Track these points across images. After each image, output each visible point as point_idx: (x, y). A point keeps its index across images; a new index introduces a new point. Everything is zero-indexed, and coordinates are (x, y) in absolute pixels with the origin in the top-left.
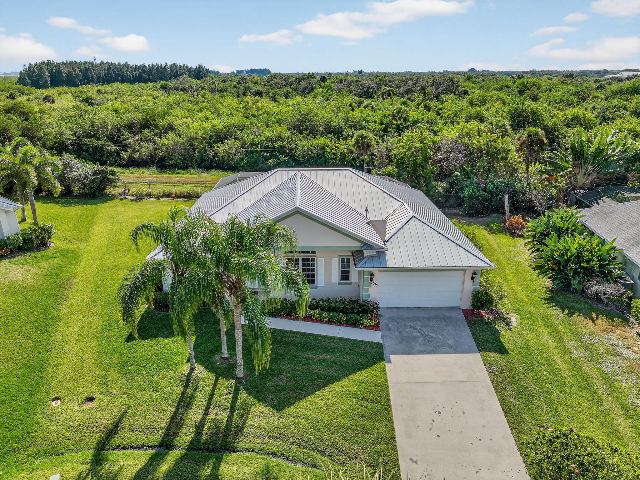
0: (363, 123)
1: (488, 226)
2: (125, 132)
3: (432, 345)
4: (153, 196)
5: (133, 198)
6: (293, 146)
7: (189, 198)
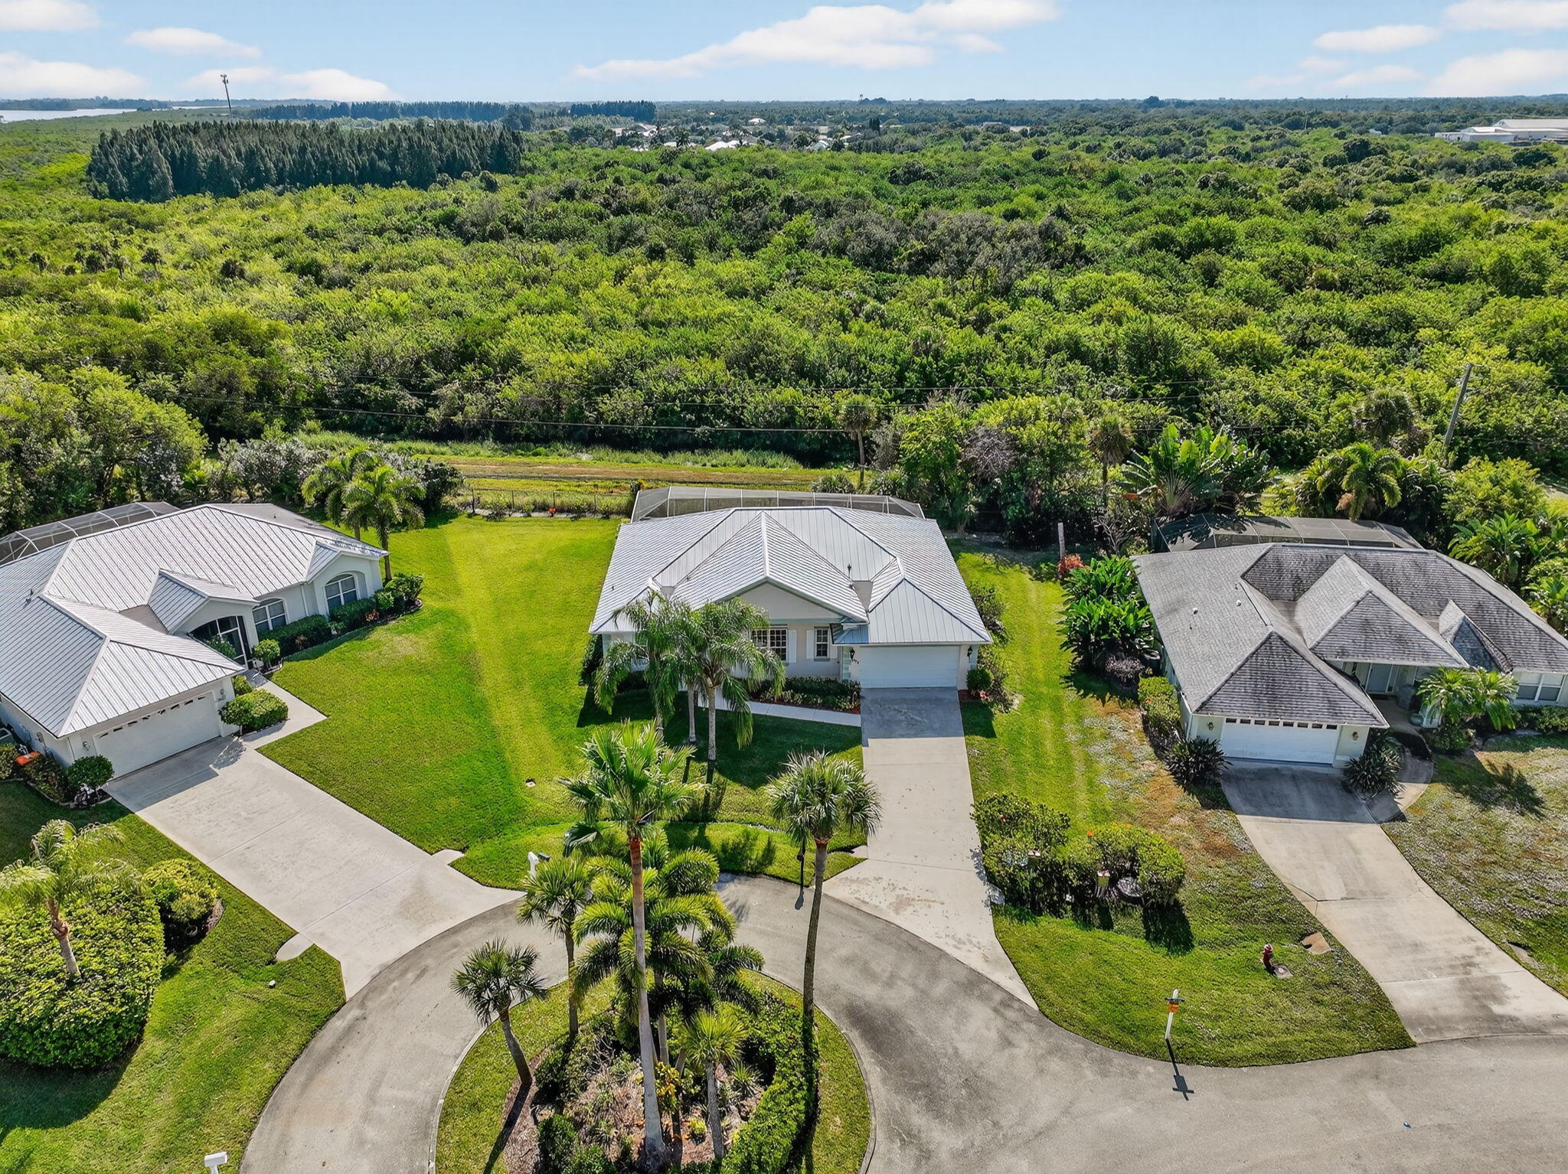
0: (863, 359)
1: (1036, 566)
2: (429, 369)
3: (916, 730)
4: (519, 509)
5: (487, 513)
6: (737, 402)
7: (577, 512)
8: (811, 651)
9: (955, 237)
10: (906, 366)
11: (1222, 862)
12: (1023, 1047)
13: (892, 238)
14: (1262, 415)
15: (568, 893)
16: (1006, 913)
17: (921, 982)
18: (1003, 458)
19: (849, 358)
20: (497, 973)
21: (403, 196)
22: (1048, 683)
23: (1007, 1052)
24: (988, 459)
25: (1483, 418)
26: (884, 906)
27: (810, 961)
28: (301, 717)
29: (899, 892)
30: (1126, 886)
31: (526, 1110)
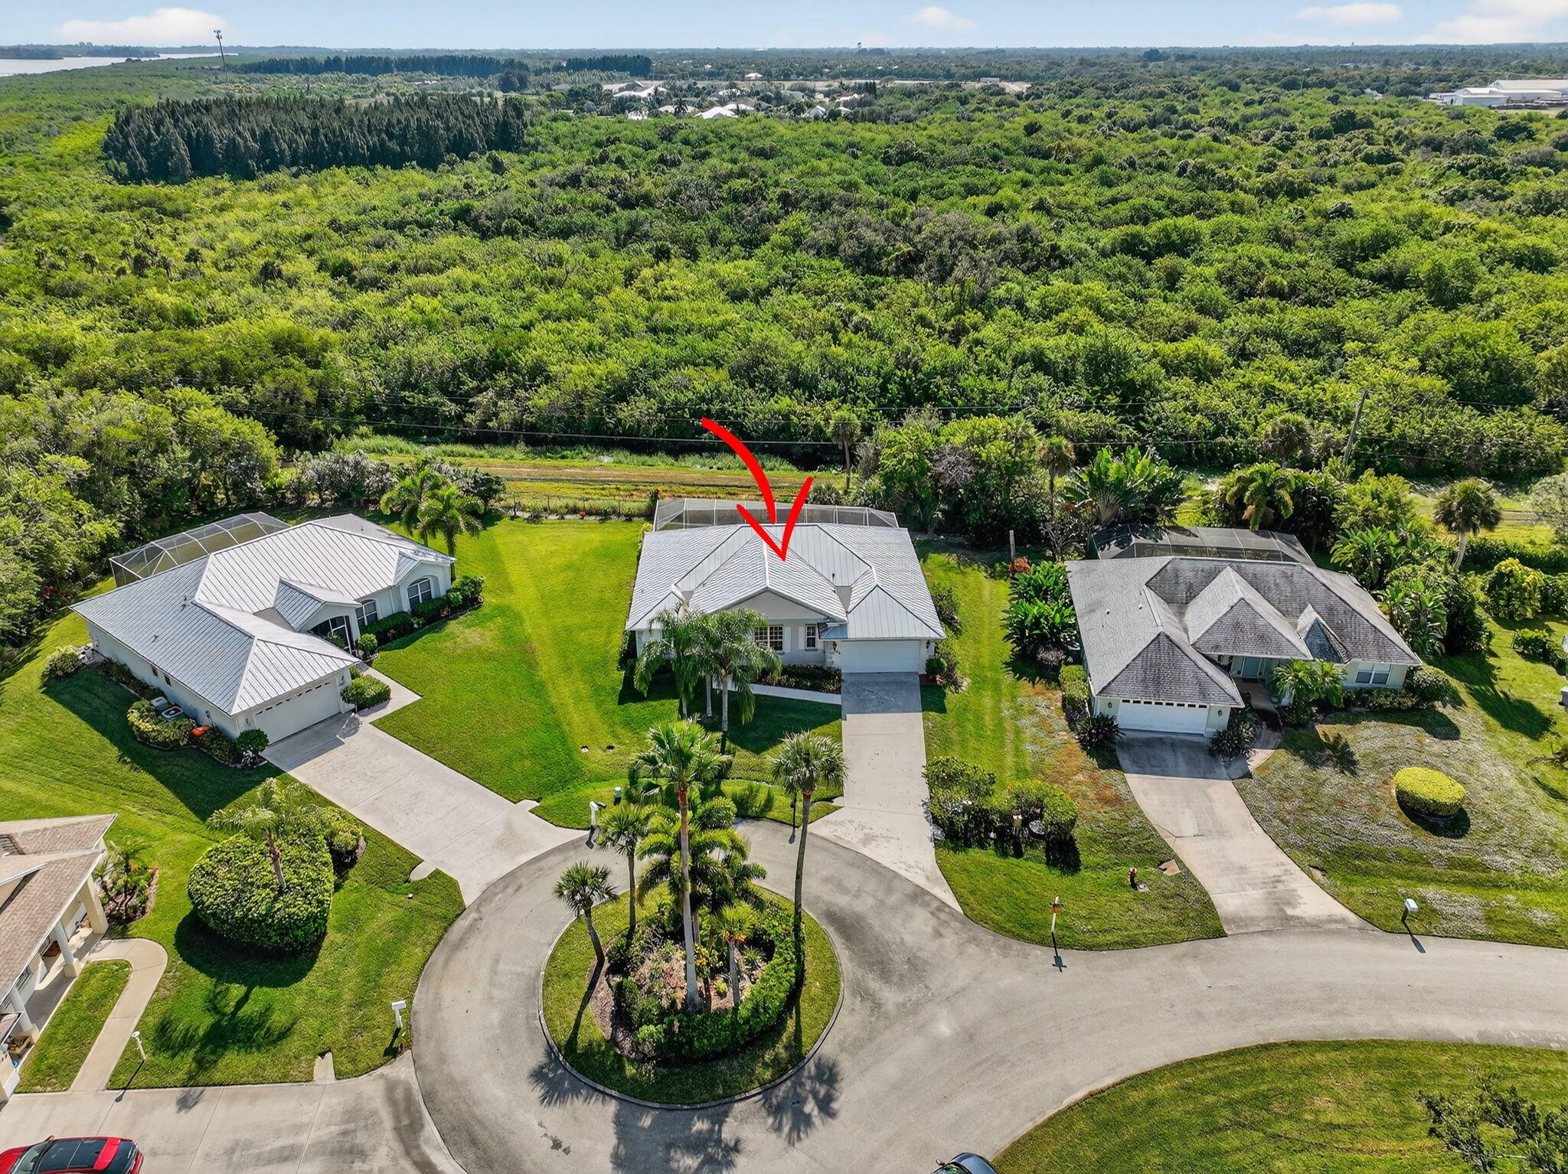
0: (850, 370)
1: (992, 566)
2: (464, 377)
3: (885, 708)
4: (554, 512)
5: (527, 515)
6: (740, 410)
7: (604, 515)
8: (802, 644)
9: (939, 240)
10: (887, 379)
11: (1108, 809)
12: (950, 939)
13: (880, 239)
14: (1199, 424)
15: (631, 829)
16: (945, 845)
17: (880, 895)
18: (966, 473)
19: (839, 368)
20: (584, 883)
21: (415, 179)
22: (993, 669)
23: (938, 942)
24: (953, 473)
25: (1389, 428)
26: (855, 841)
27: (799, 877)
28: (402, 697)
29: (866, 831)
30: (1035, 827)
31: (602, 978)
